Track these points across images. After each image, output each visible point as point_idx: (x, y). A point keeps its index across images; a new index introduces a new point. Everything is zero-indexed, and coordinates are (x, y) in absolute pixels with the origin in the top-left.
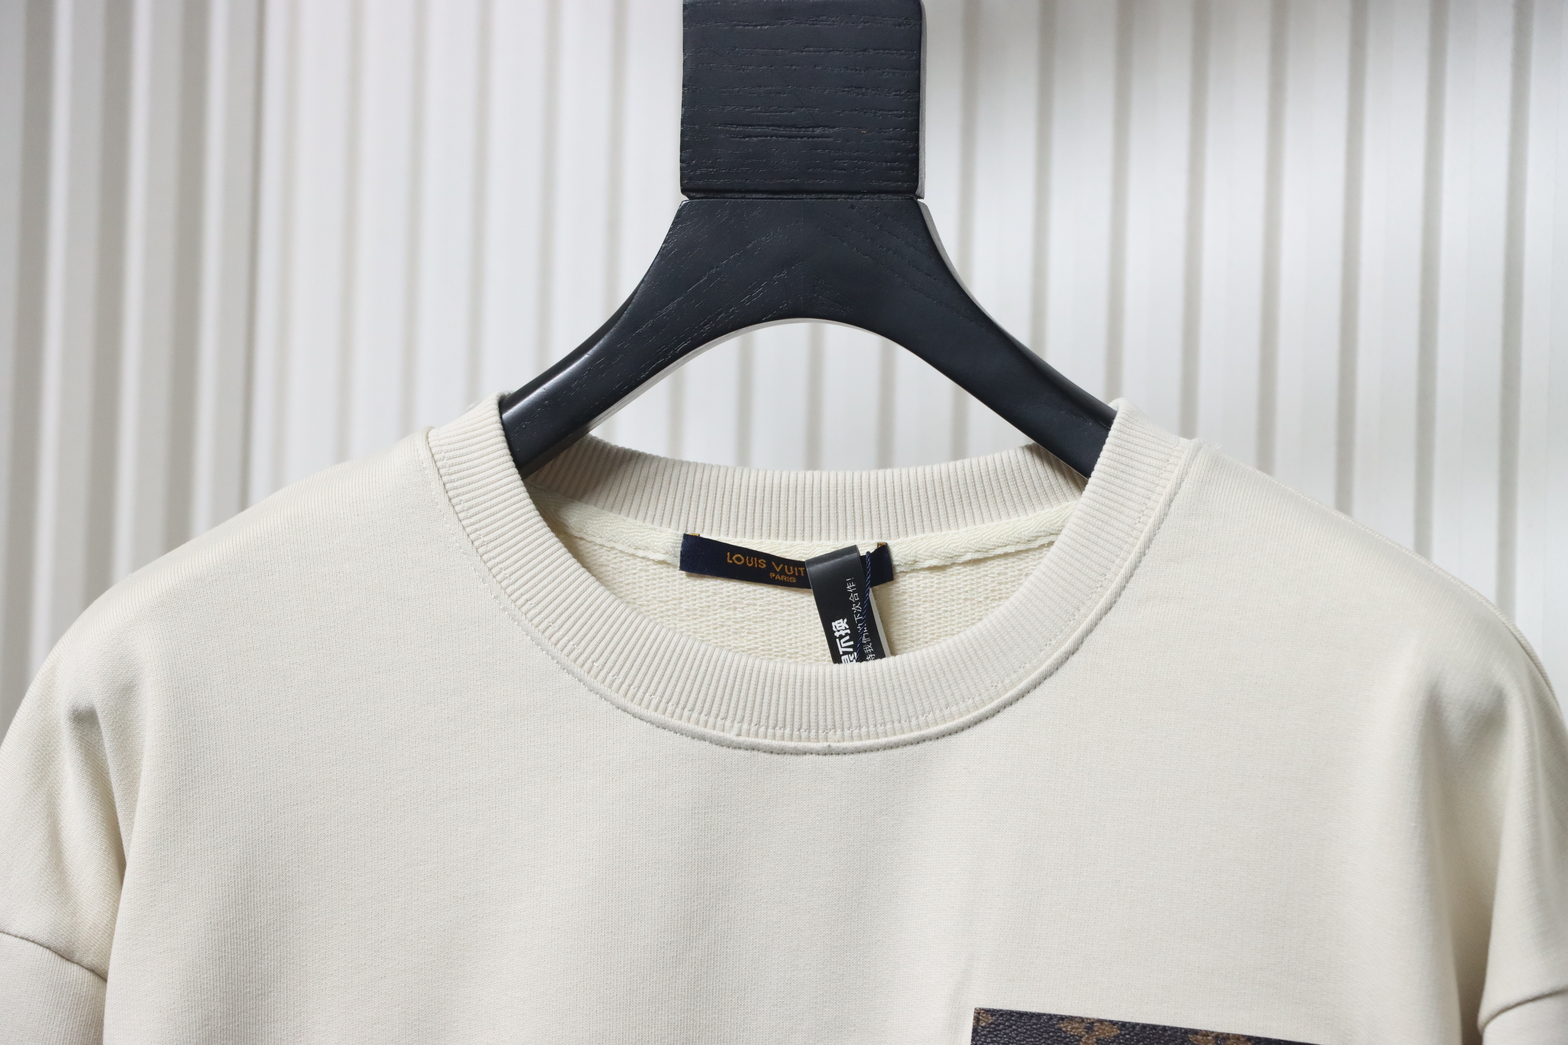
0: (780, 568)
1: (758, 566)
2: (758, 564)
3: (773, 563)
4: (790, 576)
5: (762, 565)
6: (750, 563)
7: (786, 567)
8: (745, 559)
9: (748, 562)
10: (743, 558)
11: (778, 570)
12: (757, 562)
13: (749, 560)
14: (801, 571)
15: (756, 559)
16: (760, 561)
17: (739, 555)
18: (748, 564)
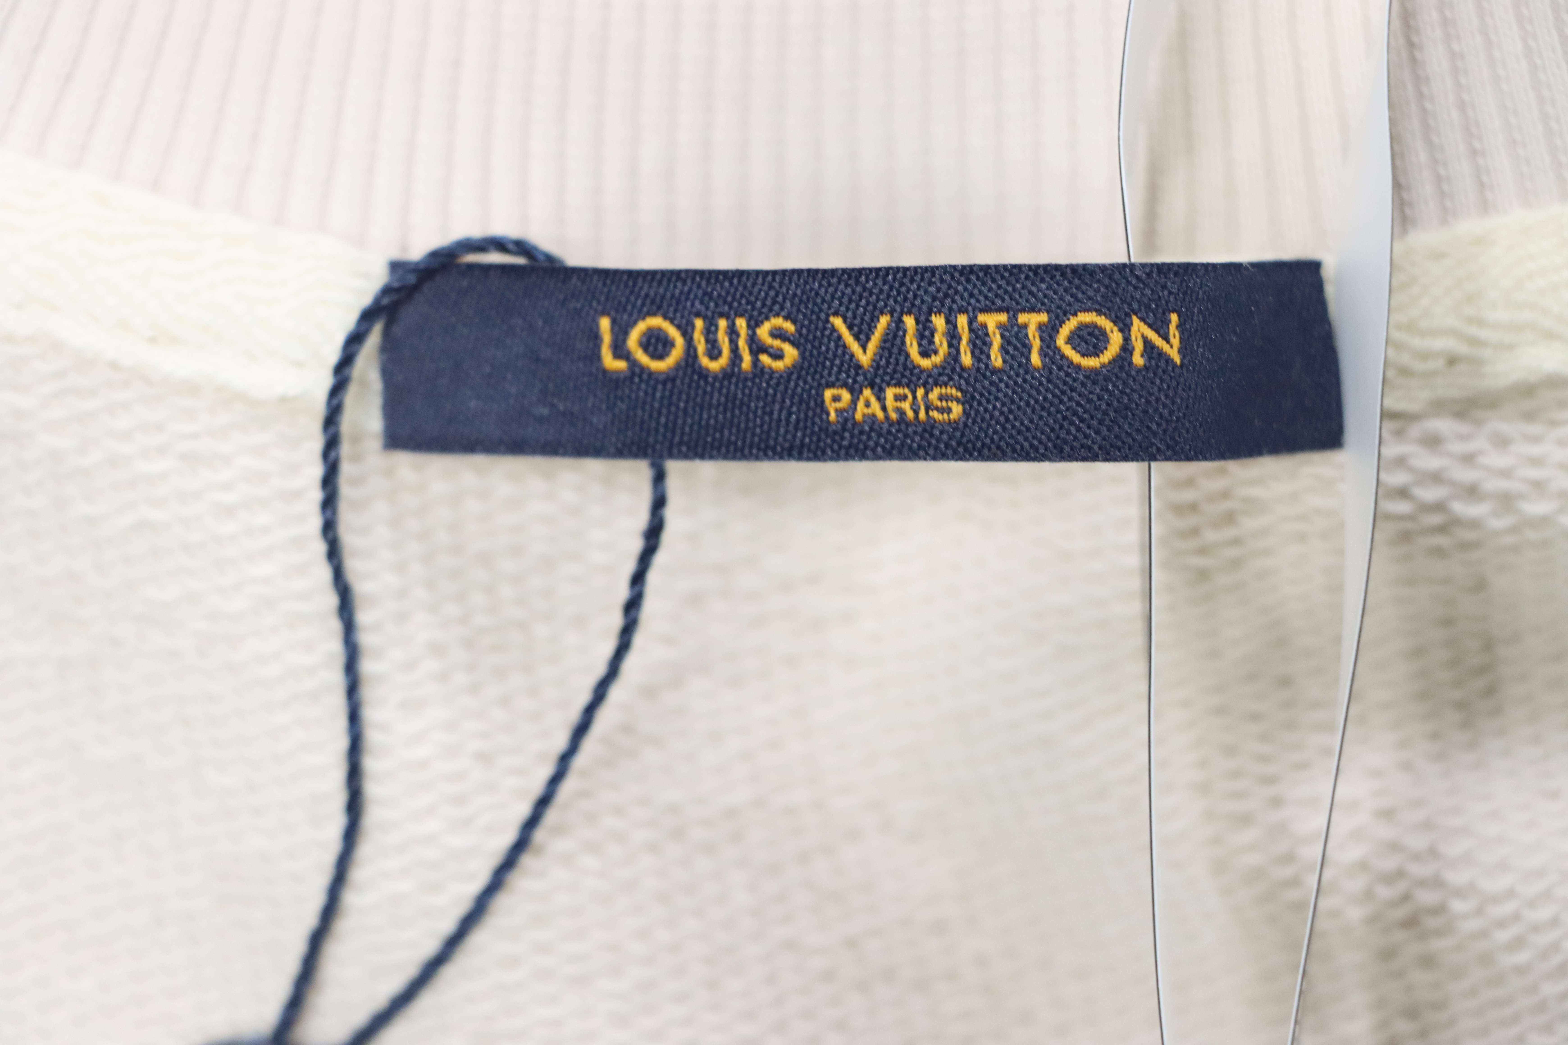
0: (872, 346)
1: (756, 362)
2: (757, 348)
3: (838, 322)
4: (931, 379)
5: (778, 355)
6: (714, 353)
7: (909, 322)
8: (687, 332)
9: (701, 347)
10: (673, 332)
11: (865, 358)
12: (753, 340)
13: (710, 332)
14: (991, 327)
15: (741, 323)
16: (763, 332)
17: (656, 321)
18: (705, 361)
